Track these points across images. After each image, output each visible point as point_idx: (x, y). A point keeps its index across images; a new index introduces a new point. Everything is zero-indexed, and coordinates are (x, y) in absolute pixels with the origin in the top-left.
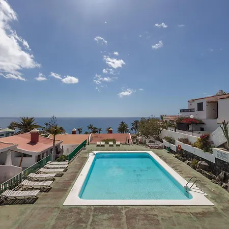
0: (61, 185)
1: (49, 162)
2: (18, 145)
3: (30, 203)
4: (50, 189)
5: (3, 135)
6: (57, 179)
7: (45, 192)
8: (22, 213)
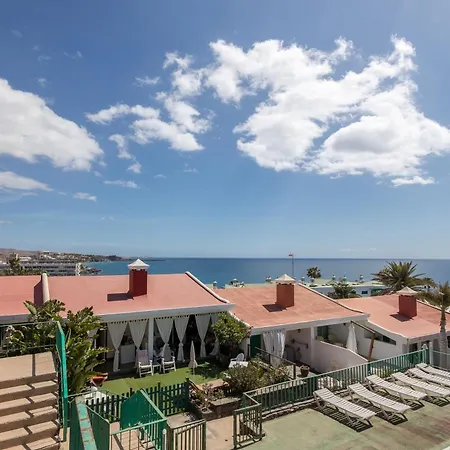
0: (432, 423)
1: (422, 365)
2: (369, 316)
3: (354, 428)
4: (402, 421)
5: (366, 293)
6: (428, 407)
7: (390, 421)
8: (336, 437)
